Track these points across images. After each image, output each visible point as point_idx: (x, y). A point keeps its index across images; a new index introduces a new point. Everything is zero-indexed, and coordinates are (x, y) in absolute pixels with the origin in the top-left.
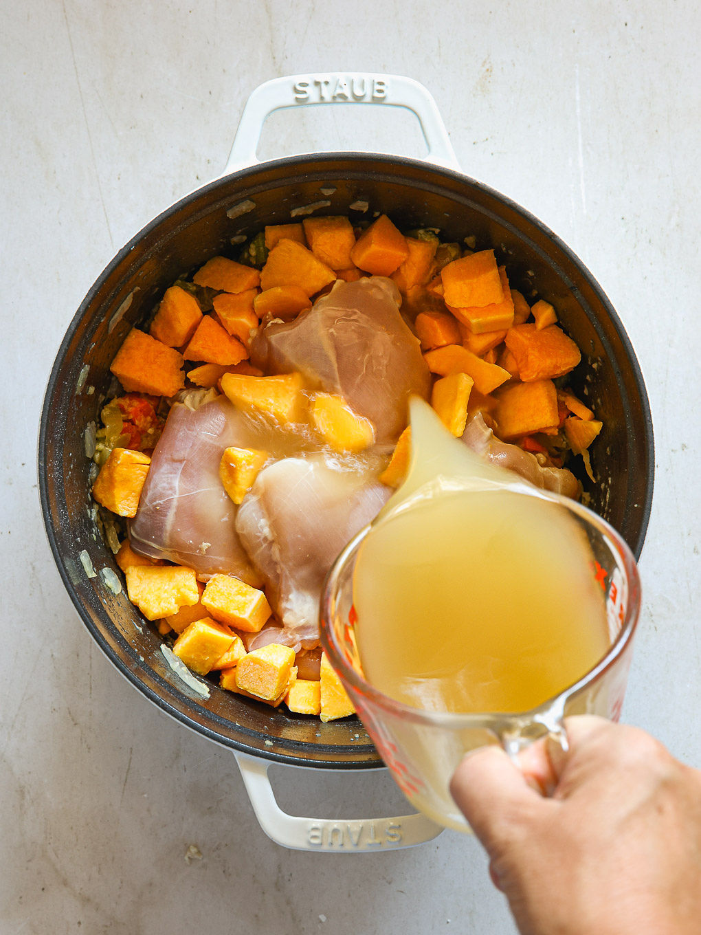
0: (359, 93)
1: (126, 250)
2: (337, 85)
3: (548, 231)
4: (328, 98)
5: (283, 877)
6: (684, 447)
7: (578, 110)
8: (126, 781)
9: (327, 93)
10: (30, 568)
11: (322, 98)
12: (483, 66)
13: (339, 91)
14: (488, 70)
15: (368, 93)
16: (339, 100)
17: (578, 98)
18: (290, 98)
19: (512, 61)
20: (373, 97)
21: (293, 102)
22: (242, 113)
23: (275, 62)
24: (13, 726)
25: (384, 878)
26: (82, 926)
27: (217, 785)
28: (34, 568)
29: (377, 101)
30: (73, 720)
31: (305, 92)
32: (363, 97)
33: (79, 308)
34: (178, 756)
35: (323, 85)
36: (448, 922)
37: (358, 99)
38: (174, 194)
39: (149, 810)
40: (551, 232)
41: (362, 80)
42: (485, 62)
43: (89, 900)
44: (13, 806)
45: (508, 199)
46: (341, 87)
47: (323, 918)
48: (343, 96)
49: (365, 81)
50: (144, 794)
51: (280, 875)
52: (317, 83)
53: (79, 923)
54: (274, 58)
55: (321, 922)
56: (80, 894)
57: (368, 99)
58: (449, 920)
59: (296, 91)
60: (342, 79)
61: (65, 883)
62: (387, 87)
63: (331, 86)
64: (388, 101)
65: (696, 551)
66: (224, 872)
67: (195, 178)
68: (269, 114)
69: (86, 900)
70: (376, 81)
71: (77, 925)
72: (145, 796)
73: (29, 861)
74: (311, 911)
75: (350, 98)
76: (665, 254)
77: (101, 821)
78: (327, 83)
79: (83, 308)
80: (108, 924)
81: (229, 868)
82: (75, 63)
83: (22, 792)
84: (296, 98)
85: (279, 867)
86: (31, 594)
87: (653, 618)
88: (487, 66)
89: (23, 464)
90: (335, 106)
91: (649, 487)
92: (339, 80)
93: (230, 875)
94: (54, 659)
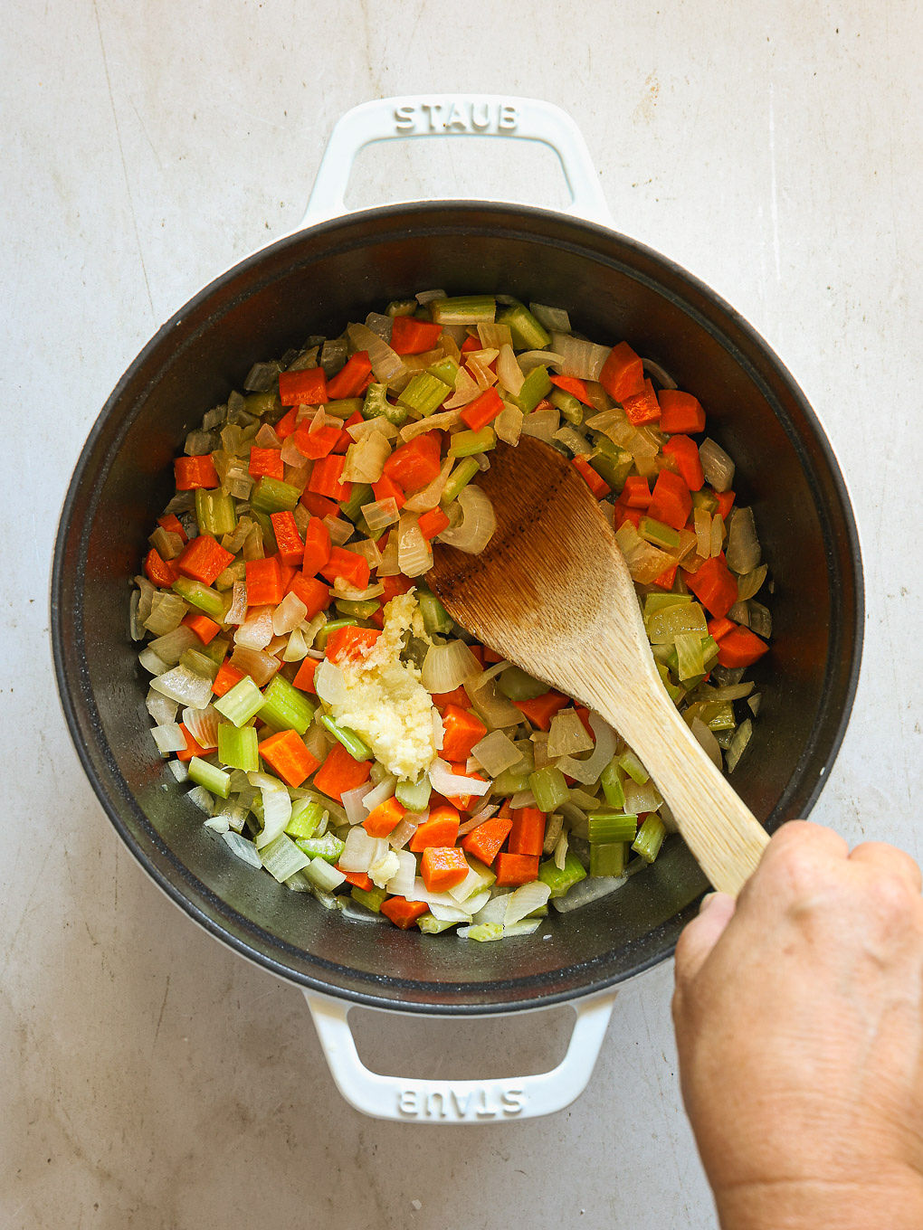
0: (480, 122)
1: (171, 325)
2: (451, 112)
3: (728, 308)
4: (439, 128)
5: (365, 1150)
6: (904, 591)
7: (772, 145)
8: (160, 1020)
9: (439, 121)
10: (38, 737)
11: (432, 128)
12: (647, 83)
13: (454, 119)
14: (653, 89)
15: (493, 122)
16: (455, 131)
17: (772, 128)
18: (390, 127)
19: (686, 77)
20: (500, 128)
21: (393, 133)
22: (327, 141)
23: (372, 75)
24: (12, 945)
25: (498, 1153)
26: (99, 1209)
27: (281, 1027)
28: (43, 739)
29: (504, 133)
30: (92, 938)
31: (409, 120)
32: (485, 127)
33: (107, 402)
34: (229, 988)
35: (433, 111)
36: (582, 1213)
37: (479, 130)
38: (235, 246)
39: (190, 1059)
40: (733, 309)
41: (484, 105)
42: (649, 78)
43: (109, 1176)
44: (12, 1051)
45: (676, 265)
46: (457, 113)
47: (417, 1204)
48: (459, 126)
49: (489, 106)
50: (184, 1037)
51: (362, 1147)
52: (426, 108)
53: (96, 1206)
54: (371, 69)
55: (414, 1210)
56: (97, 1168)
57: (493, 130)
58: (583, 1211)
59: (398, 118)
60: (458, 105)
61: (78, 1153)
62: (518, 115)
63: (444, 112)
64: (519, 132)
65: (917, 729)
66: (287, 1141)
67: (264, 227)
68: (361, 148)
69: (106, 1176)
70: (504, 106)
71: (93, 1208)
72: (186, 1039)
73: (31, 1123)
74: (402, 1194)
75: (469, 129)
76: (883, 336)
77: (126, 1073)
78: (438, 108)
79: (112, 402)
80: (135, 1208)
81: (294, 1136)
82: (107, 72)
83: (23, 1032)
84: (398, 128)
85: (361, 1136)
86: (39, 772)
87: (860, 817)
88: (652, 84)
89: (32, 601)
90: (451, 139)
91: (857, 648)
92: (453, 105)
93: (295, 1145)
94: (68, 858)
